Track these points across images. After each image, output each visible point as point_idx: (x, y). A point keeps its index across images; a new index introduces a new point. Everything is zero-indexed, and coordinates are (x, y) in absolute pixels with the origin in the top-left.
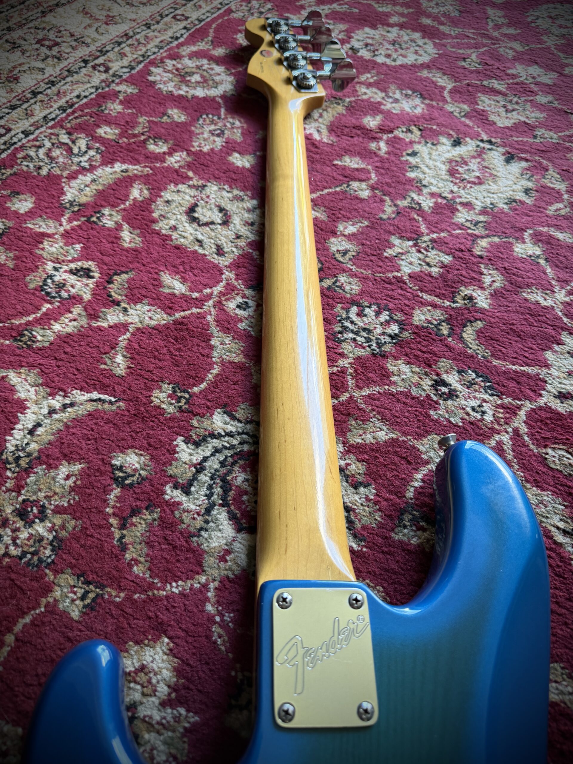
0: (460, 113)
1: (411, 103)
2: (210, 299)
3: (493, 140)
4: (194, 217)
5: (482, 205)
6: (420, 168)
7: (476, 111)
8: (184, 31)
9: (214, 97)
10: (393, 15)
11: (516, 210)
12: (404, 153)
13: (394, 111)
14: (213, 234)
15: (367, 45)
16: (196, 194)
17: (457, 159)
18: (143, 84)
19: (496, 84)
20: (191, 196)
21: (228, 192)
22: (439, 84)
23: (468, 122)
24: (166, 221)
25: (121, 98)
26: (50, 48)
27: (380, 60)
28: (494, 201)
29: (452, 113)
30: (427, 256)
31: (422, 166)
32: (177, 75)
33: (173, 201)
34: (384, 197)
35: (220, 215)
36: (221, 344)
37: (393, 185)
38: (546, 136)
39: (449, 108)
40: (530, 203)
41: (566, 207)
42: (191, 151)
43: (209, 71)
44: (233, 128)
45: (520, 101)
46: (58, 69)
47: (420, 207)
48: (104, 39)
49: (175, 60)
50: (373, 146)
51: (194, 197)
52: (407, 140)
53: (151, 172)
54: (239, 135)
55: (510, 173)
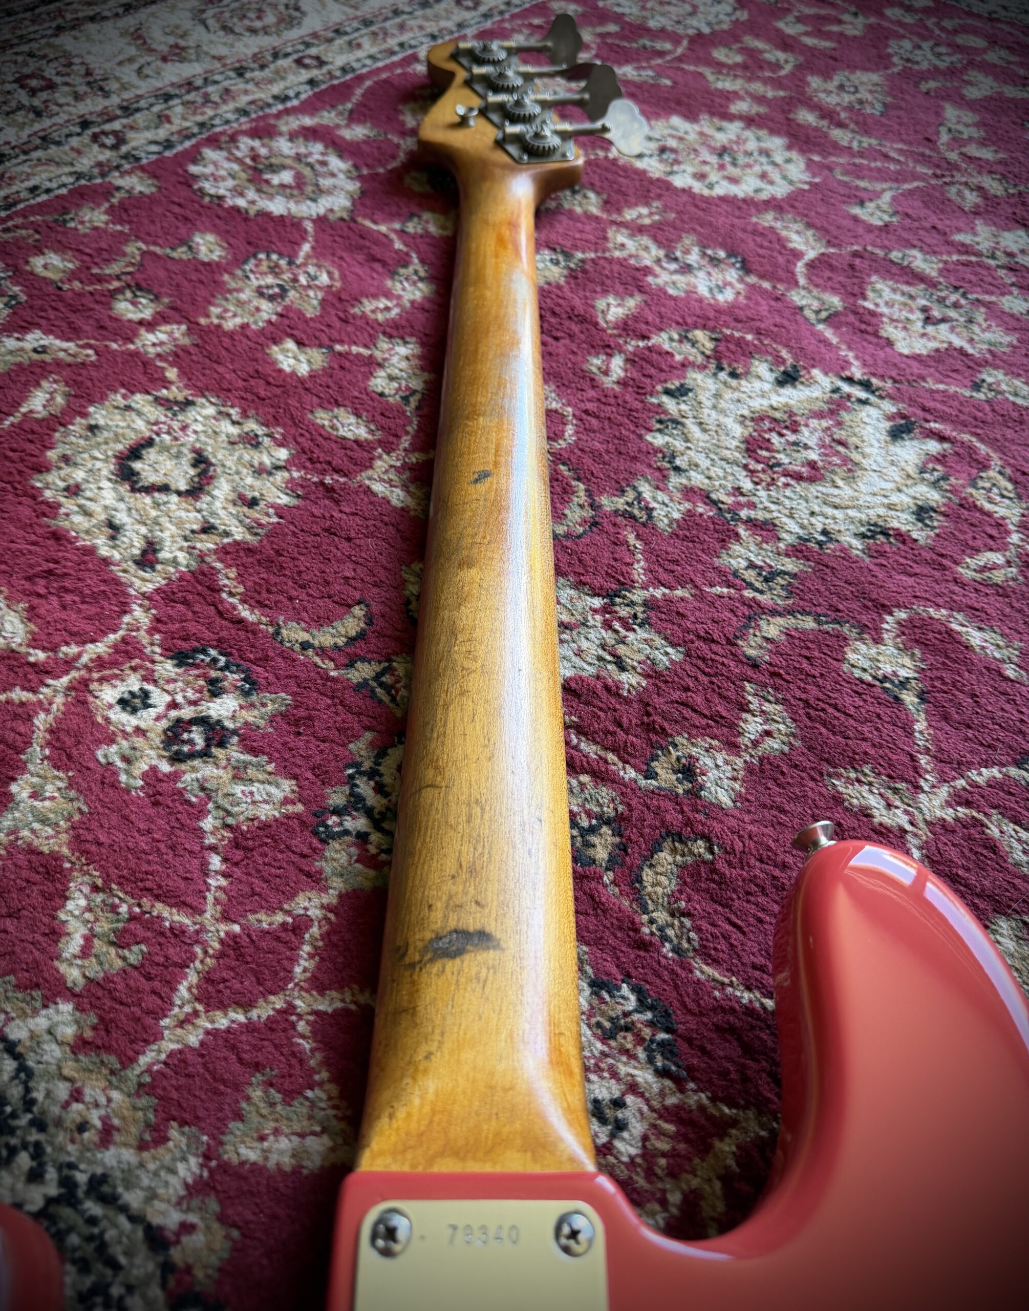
0: (817, 312)
1: (717, 276)
2: (67, 672)
3: (874, 381)
4: (131, 469)
5: (801, 532)
6: (683, 425)
7: (856, 313)
8: (308, 87)
9: (302, 218)
10: (742, 99)
11: (883, 554)
12: (659, 388)
13: (671, 291)
14: (154, 513)
15: (663, 150)
16: (163, 419)
17: (778, 415)
18: (174, 179)
19: (919, 261)
20: (148, 423)
21: (234, 423)
22: (791, 245)
23: (829, 334)
24: (66, 470)
25: (115, 201)
26: (33, 92)
27: (680, 181)
28: (831, 526)
29: (801, 309)
30: (622, 641)
31: (689, 422)
32: (250, 167)
33: (107, 427)
34: (574, 483)
35: (192, 472)
36: (34, 795)
37: (606, 457)
38: (1004, 387)
39: (797, 297)
40: (922, 542)
41: (1009, 563)
42: (198, 324)
43: (318, 167)
44: (309, 287)
45: (963, 302)
46: (24, 135)
47: (650, 517)
48: (144, 87)
49: (260, 138)
50: (596, 362)
51: (156, 423)
52: (678, 358)
53: (94, 358)
54: (315, 302)
55: (892, 463)
